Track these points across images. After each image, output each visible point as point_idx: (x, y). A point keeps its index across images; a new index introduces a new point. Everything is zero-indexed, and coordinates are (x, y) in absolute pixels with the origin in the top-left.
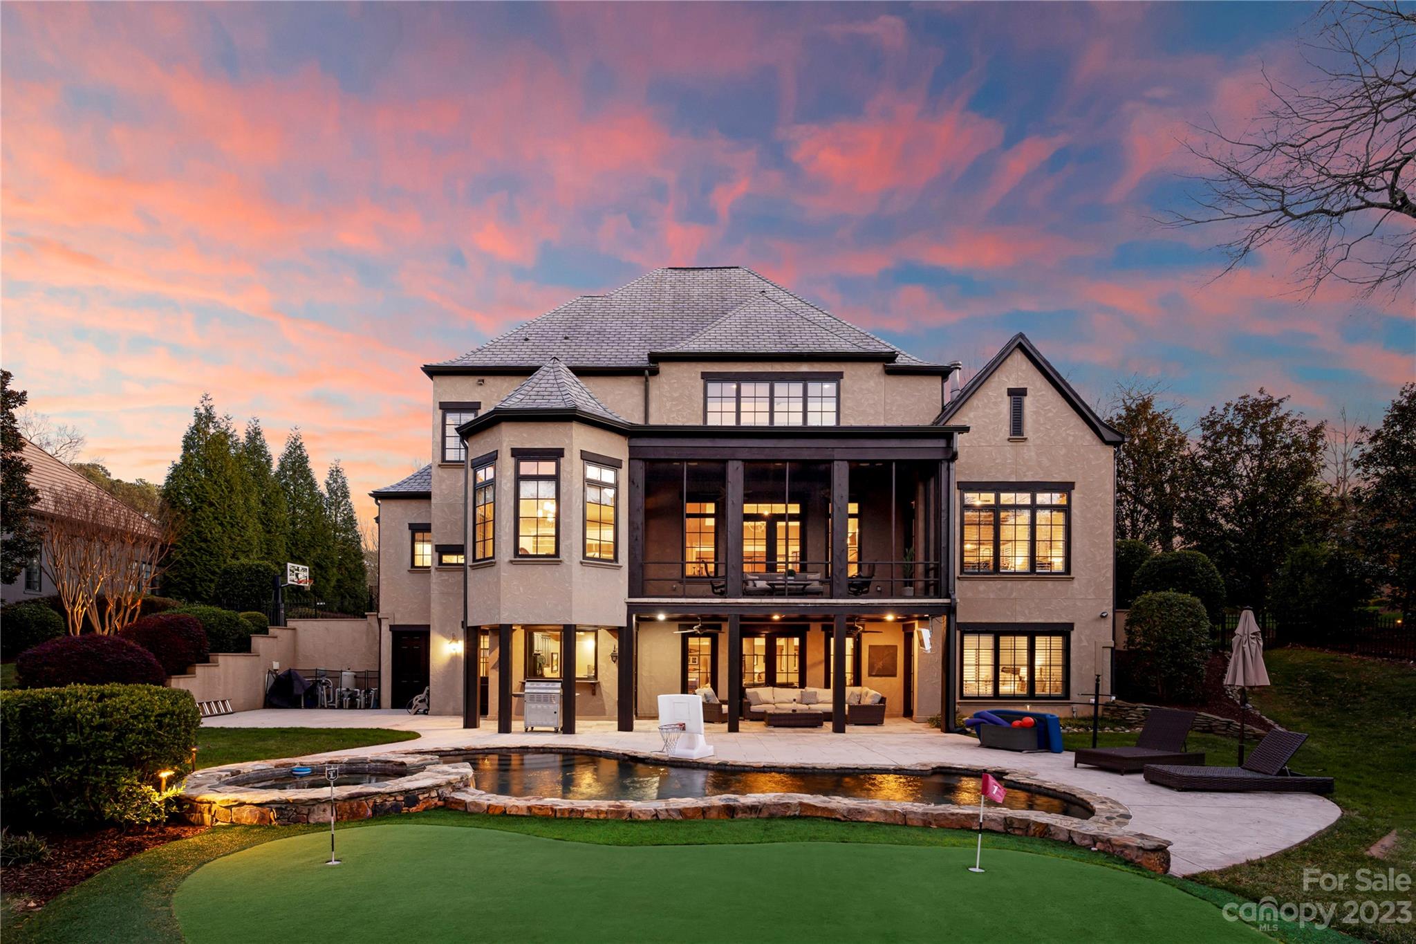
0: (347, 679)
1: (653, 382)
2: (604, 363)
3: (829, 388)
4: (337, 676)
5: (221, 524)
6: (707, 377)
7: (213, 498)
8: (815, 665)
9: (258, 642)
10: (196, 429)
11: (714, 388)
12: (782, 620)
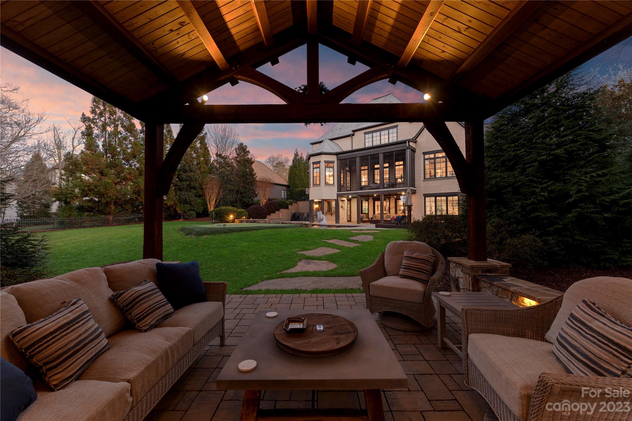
0: (305, 215)
1: (353, 137)
2: (341, 135)
3: (395, 130)
4: (303, 214)
5: (299, 180)
6: (365, 133)
7: (297, 174)
8: (392, 208)
9: (290, 206)
10: (295, 158)
11: (367, 136)
12: (376, 196)
